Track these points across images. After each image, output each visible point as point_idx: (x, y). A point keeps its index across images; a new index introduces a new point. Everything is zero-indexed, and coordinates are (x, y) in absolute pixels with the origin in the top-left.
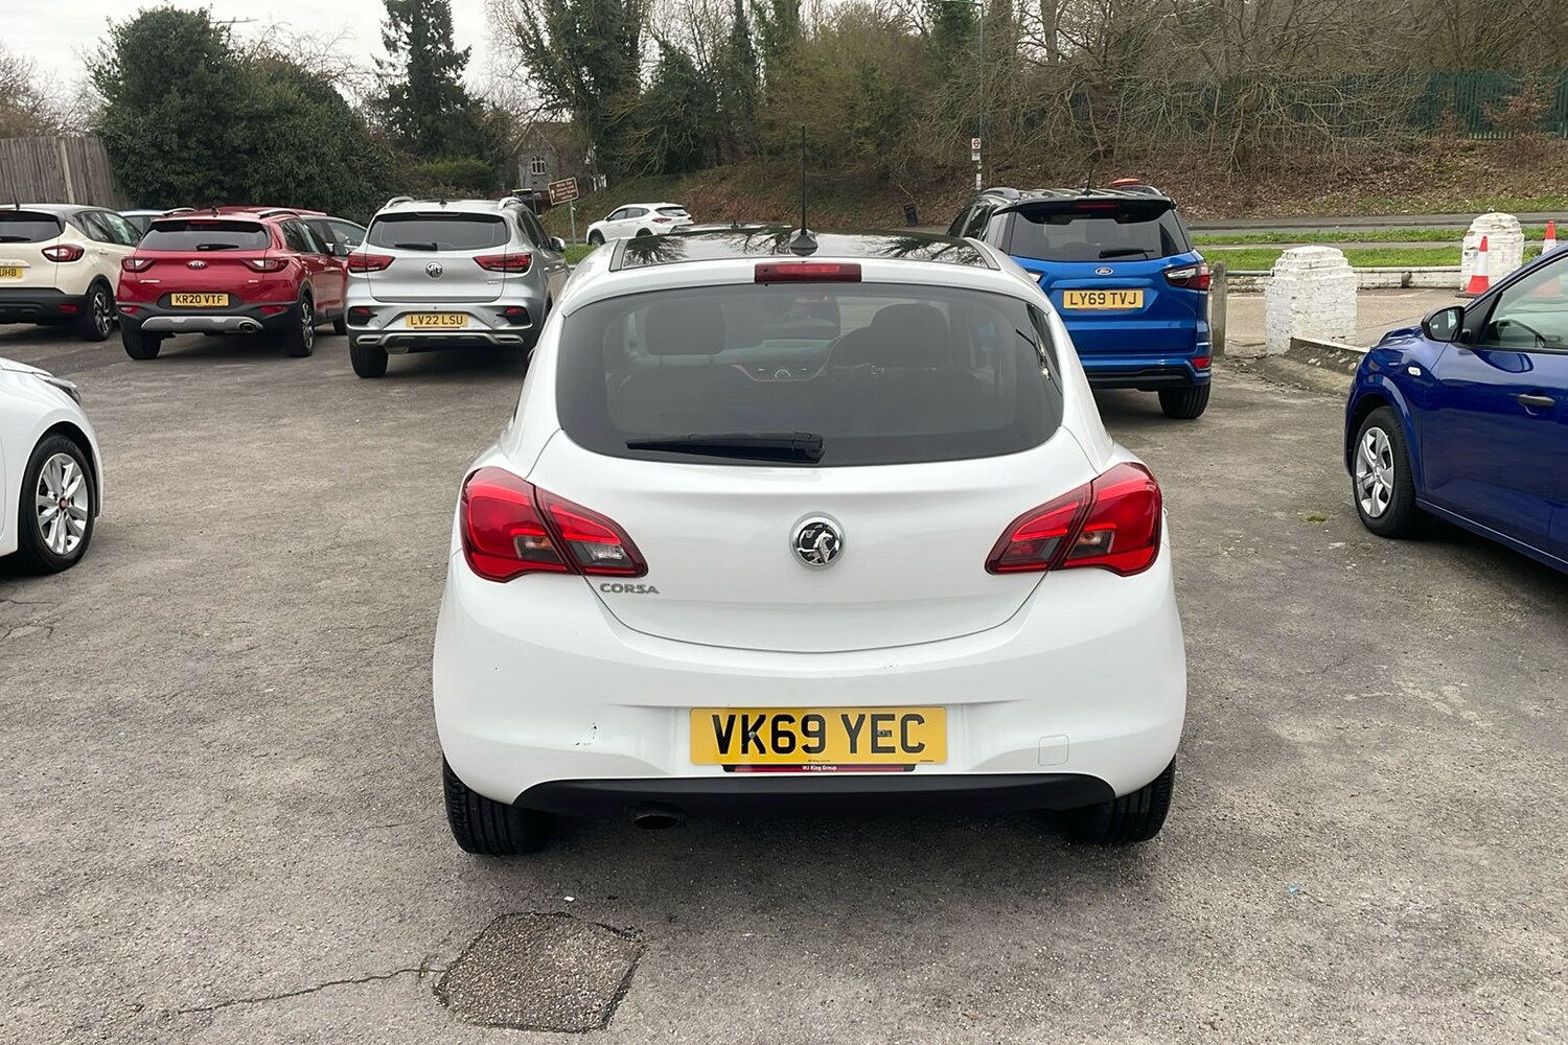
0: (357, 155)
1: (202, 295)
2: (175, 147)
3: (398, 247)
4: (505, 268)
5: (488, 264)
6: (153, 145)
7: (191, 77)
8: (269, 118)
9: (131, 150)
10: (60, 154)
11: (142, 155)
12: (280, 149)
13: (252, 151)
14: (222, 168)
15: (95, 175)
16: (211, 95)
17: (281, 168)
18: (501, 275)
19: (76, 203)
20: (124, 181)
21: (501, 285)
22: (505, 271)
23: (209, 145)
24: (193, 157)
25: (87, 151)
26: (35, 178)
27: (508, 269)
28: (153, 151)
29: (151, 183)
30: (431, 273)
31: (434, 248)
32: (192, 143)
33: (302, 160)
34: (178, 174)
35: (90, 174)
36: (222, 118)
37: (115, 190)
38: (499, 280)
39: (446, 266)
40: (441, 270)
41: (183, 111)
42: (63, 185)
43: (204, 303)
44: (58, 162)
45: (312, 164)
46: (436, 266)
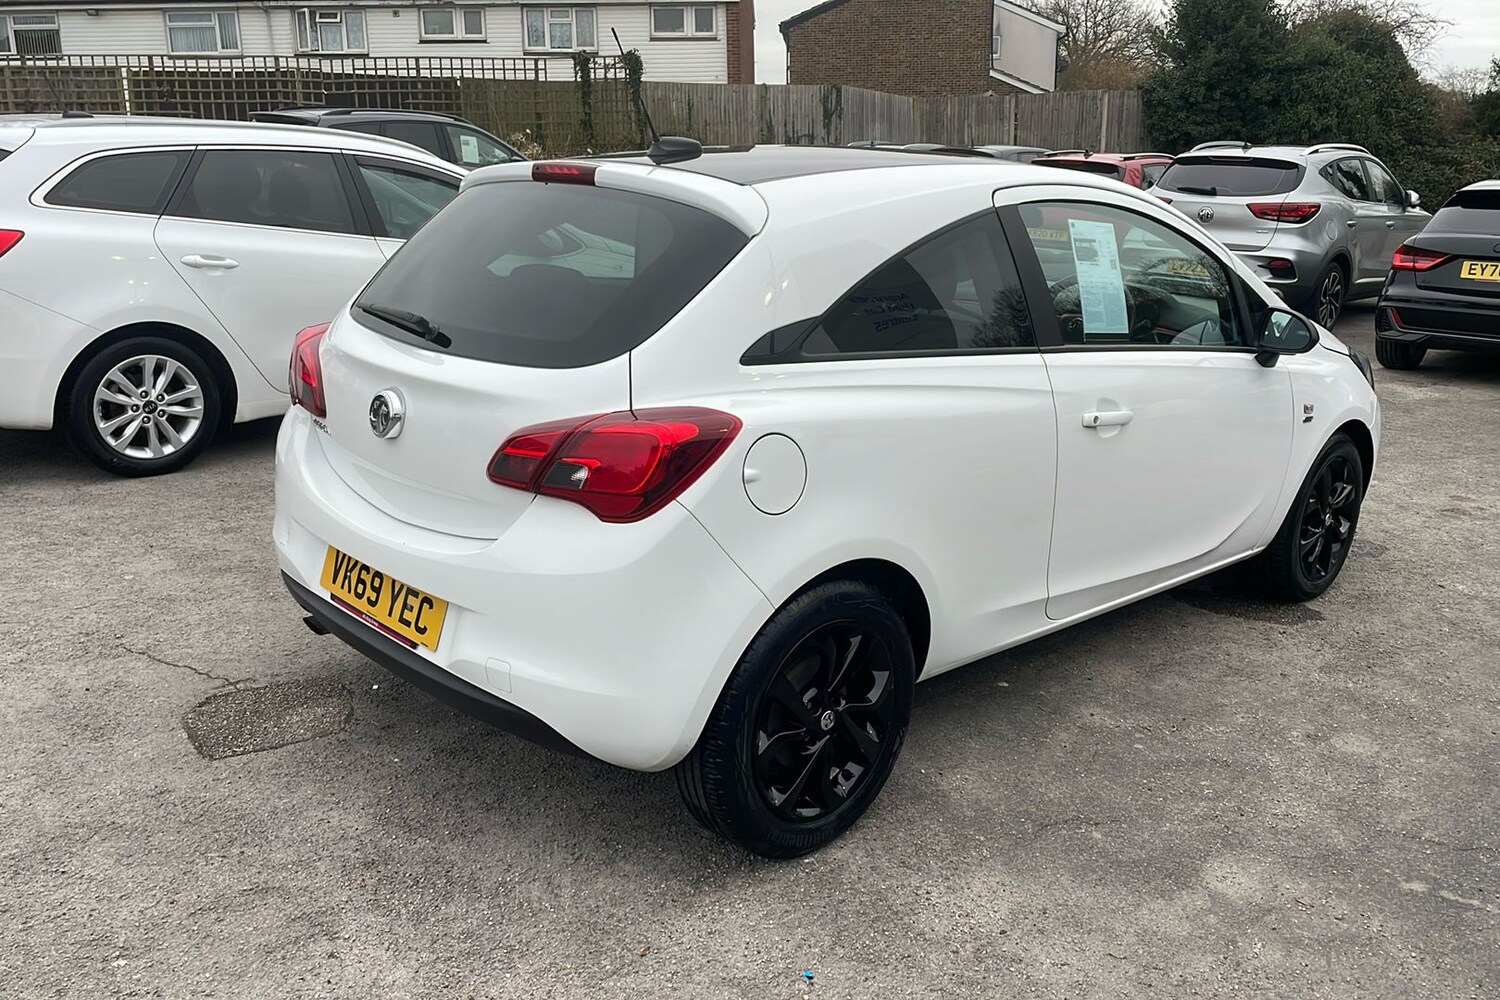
2: (1200, 99)
3: (1182, 190)
4: (1279, 216)
5: (1260, 212)
6: (1181, 98)
7: (1231, 33)
8: (1300, 69)
9: (1161, 102)
10: (1101, 106)
11: (1168, 107)
12: (1302, 101)
13: (1275, 103)
14: (1242, 118)
15: (1127, 124)
16: (1247, 49)
17: (1299, 119)
18: (1273, 225)
20: (1150, 129)
21: (1270, 235)
22: (1278, 221)
23: (1234, 96)
24: (1216, 108)
25: (1125, 102)
26: (1077, 128)
27: (1282, 218)
28: (1180, 103)
29: (1172, 133)
30: (1201, 218)
31: (1213, 193)
32: (1217, 95)
34: (1198, 124)
35: (1124, 123)
36: (1252, 71)
37: (1141, 138)
38: (1270, 229)
39: (1218, 212)
40: (1212, 216)
41: (1216, 64)
42: (1099, 134)
44: (1098, 112)
45: (1331, 116)
46: (1208, 211)
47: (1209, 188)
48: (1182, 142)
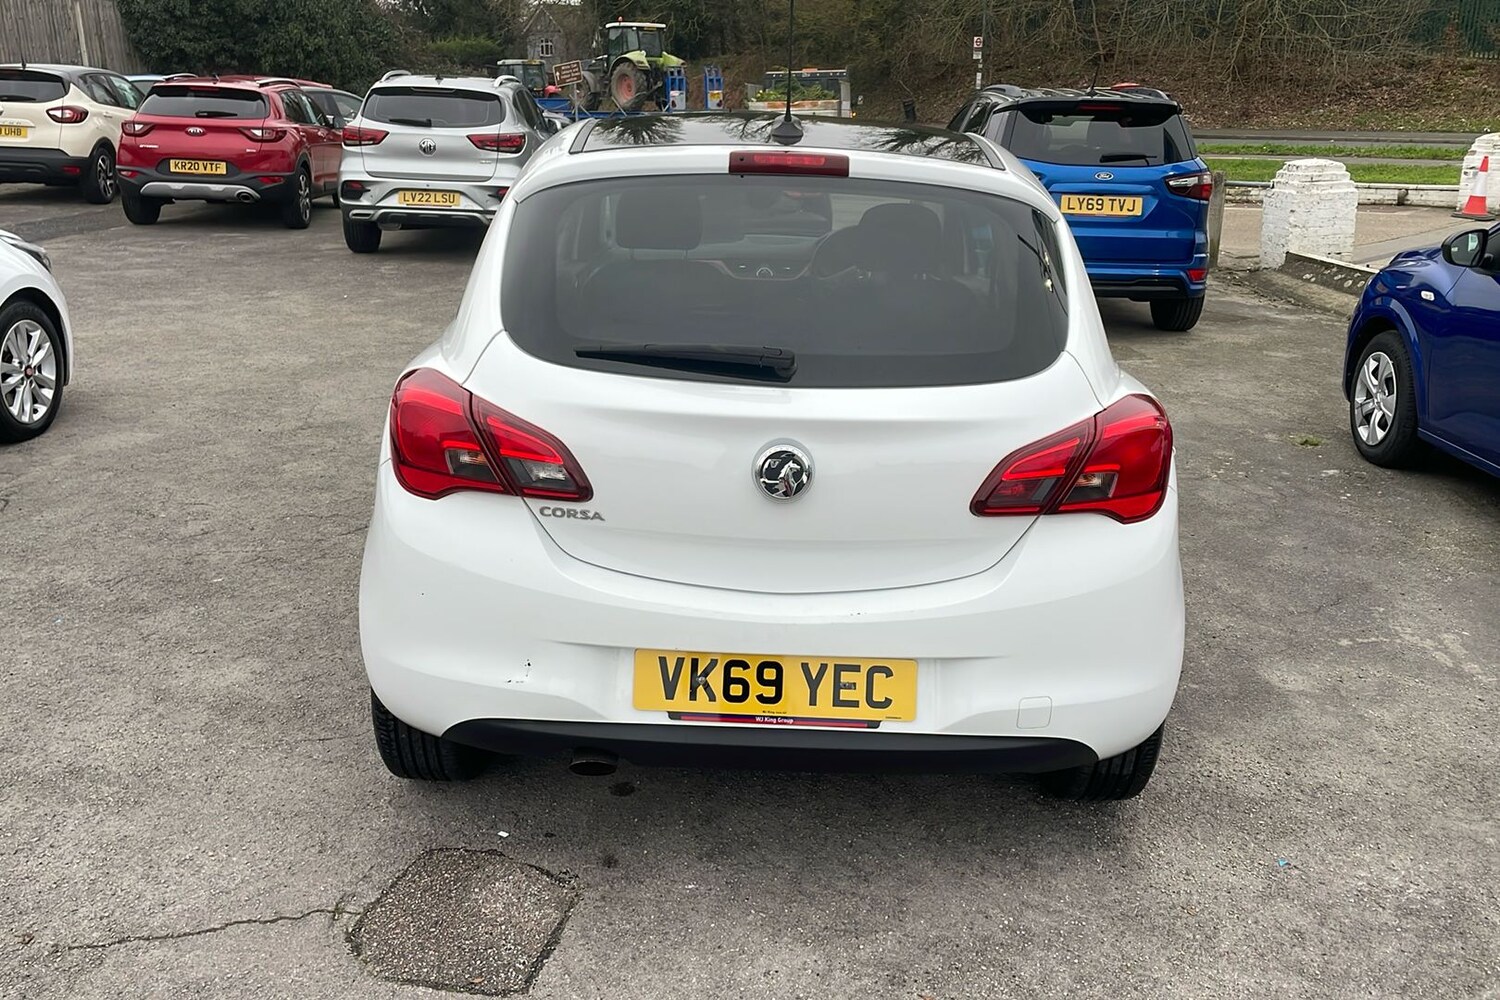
0: (366, 29)
1: (200, 163)
2: (187, 13)
3: (393, 121)
4: (498, 147)
5: (481, 143)
6: (166, 10)
9: (144, 15)
10: (74, 15)
11: (153, 20)
12: (290, 20)
13: (263, 21)
14: (232, 35)
15: (109, 38)
17: (291, 40)
18: (494, 155)
19: (90, 66)
20: (137, 45)
21: (494, 165)
22: (498, 151)
23: (220, 12)
24: (204, 24)
25: (101, 14)
26: (50, 39)
27: (501, 149)
28: (166, 16)
29: (163, 49)
30: (424, 150)
31: (428, 124)
32: (204, 9)
33: (310, 31)
34: (190, 41)
35: (104, 36)
38: (492, 160)
39: (440, 143)
40: (434, 147)
42: (77, 48)
43: (201, 171)
44: (72, 23)
45: (321, 36)
46: (430, 143)
47: (424, 120)
48: (175, 59)
